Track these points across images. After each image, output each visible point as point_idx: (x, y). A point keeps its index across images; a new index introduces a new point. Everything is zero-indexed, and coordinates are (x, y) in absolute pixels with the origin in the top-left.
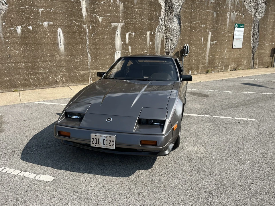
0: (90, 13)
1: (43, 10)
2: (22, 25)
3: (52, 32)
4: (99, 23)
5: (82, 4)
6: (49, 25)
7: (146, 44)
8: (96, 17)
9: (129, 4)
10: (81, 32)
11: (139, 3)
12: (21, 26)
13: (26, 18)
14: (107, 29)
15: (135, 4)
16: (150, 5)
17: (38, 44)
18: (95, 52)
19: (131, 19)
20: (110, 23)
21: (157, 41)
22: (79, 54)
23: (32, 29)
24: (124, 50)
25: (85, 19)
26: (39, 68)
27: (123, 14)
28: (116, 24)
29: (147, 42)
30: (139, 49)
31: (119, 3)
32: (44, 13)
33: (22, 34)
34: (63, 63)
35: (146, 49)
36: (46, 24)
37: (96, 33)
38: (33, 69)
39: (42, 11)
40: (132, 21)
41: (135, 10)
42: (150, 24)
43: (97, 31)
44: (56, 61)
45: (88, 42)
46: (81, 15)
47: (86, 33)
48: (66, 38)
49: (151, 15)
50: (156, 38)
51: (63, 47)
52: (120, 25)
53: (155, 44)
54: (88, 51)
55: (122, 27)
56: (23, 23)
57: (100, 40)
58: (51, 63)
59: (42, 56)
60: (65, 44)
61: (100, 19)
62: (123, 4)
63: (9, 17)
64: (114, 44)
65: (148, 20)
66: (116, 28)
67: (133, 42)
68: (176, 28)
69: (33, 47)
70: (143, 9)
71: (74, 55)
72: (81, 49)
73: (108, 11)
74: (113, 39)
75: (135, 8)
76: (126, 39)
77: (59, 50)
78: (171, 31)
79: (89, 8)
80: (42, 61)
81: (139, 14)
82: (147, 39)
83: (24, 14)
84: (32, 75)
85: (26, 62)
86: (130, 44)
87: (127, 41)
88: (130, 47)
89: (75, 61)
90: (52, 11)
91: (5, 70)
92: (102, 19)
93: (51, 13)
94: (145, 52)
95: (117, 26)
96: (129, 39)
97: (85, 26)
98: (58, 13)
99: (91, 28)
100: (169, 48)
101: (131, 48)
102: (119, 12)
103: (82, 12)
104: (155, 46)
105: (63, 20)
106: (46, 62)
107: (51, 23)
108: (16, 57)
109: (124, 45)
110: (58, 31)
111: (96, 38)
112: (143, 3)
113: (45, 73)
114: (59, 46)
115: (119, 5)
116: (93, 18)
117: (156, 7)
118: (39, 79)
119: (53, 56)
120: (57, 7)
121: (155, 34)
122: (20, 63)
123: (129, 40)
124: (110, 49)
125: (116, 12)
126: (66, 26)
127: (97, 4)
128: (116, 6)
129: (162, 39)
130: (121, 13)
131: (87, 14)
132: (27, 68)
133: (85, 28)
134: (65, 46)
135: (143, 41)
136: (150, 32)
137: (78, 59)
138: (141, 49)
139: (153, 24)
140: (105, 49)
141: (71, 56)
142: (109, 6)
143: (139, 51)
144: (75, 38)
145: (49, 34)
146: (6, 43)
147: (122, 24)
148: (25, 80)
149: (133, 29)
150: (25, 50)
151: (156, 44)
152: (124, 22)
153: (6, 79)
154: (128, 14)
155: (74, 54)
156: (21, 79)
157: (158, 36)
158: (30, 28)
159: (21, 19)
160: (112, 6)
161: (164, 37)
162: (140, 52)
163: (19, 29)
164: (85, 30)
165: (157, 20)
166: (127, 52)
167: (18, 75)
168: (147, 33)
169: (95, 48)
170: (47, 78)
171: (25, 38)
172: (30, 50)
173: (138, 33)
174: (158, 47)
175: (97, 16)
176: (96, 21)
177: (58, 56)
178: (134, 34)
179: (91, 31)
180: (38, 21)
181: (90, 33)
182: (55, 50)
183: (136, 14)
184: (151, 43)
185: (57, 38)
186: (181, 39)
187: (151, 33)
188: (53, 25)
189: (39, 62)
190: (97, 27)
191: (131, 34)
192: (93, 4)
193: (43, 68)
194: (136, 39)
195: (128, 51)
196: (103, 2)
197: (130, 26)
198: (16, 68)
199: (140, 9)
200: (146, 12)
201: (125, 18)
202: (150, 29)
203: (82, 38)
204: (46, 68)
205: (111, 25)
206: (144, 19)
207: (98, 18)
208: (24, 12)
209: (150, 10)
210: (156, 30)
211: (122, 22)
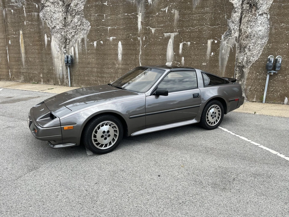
0: (145, 26)
1: (110, 27)
2: (97, 40)
3: (115, 45)
4: (152, 35)
5: (138, 18)
6: (113, 39)
7: (205, 55)
8: (149, 28)
9: (186, 11)
10: (136, 43)
11: (198, 8)
12: (96, 42)
13: (100, 35)
14: (159, 40)
15: (194, 9)
16: (215, 7)
17: (105, 54)
18: (146, 63)
19: (187, 26)
20: (162, 33)
21: (223, 51)
22: (132, 63)
23: (102, 43)
24: (176, 61)
25: (140, 32)
26: (104, 73)
27: (177, 23)
28: (169, 33)
29: (206, 53)
30: (196, 61)
31: (174, 11)
32: (111, 30)
33: (97, 47)
34: (120, 71)
35: (205, 61)
36: (111, 38)
37: (149, 44)
38: (101, 73)
39: (110, 29)
40: (187, 29)
41: (193, 16)
42: (213, 30)
43: (149, 42)
44: (115, 69)
45: (140, 53)
46: (137, 29)
47: (139, 45)
48: (123, 49)
49: (215, 20)
50: (220, 47)
51: (121, 57)
52: (173, 35)
53: (218, 55)
54: (140, 61)
55: (175, 37)
56: (98, 39)
57: (152, 51)
58: (112, 70)
59: (107, 64)
60: (123, 55)
61: (153, 30)
62: (179, 12)
63: (91, 35)
64: (165, 55)
65: (210, 25)
66: (169, 37)
67: (187, 52)
68: (260, 33)
69: (102, 57)
70: (204, 13)
71: (128, 65)
72: (135, 59)
73: (162, 22)
74: (165, 49)
75: (193, 14)
76: (179, 49)
77: (118, 59)
78: (250, 38)
79: (144, 21)
80: (107, 68)
81: (198, 20)
82: (207, 49)
83: (99, 32)
84: (100, 78)
85: (97, 68)
86: (183, 55)
87: (180, 51)
88: (183, 58)
89: (128, 69)
90: (116, 28)
91: (86, 72)
92: (155, 30)
93: (116, 29)
94: (204, 64)
95: (170, 36)
96: (183, 49)
97: (139, 38)
98: (120, 29)
99: (144, 39)
100: (245, 61)
101: (184, 60)
102: (173, 21)
103: (137, 26)
104: (220, 57)
105: (123, 34)
106: (109, 68)
107: (115, 37)
108: (93, 63)
109: (177, 56)
110: (119, 44)
111: (148, 49)
112: (205, 7)
113: (108, 77)
114: (118, 56)
115: (174, 14)
116: (147, 30)
117: (223, 8)
118: (103, 82)
119: (114, 64)
120: (120, 25)
121: (219, 42)
122: (94, 68)
123: (182, 51)
124: (160, 60)
125: (170, 22)
126: (125, 39)
127: (152, 17)
128: (171, 15)
129: (231, 49)
130: (175, 22)
131: (142, 27)
132: (97, 72)
133: (139, 40)
134: (122, 56)
135: (201, 51)
136: (212, 40)
137: (131, 68)
138: (197, 61)
139: (218, 30)
140: (156, 60)
141: (126, 65)
142: (162, 17)
143: (194, 63)
144: (130, 49)
145: (113, 47)
146: (88, 53)
147: (176, 34)
148: (96, 81)
149: (188, 38)
150: (98, 59)
151: (220, 55)
152: (179, 31)
153: (86, 78)
154: (183, 21)
155: (128, 63)
156: (94, 80)
157: (225, 45)
158: (102, 42)
159: (97, 36)
160: (167, 16)
161: (235, 45)
162: (196, 65)
163: (95, 43)
164: (140, 42)
165: (225, 24)
166: (179, 63)
167: (93, 76)
168: (207, 42)
169: (146, 59)
170: (109, 81)
171: (98, 50)
172: (100, 59)
173: (195, 43)
174: (223, 59)
175: (151, 28)
176: (149, 33)
177: (117, 64)
178: (189, 43)
179: (144, 43)
180: (107, 37)
181: (143, 45)
182: (116, 60)
183: (195, 20)
184: (212, 54)
185: (117, 50)
186: (268, 48)
187: (214, 41)
188: (116, 39)
189: (104, 69)
190: (149, 38)
191: (186, 44)
192: (148, 17)
193: (107, 73)
194: (192, 49)
195: (181, 63)
196: (157, 14)
197: (185, 35)
198: (92, 72)
199: (200, 14)
200: (208, 17)
201: (180, 27)
202: (212, 37)
203: (136, 50)
204: (108, 73)
205: (164, 35)
206: (204, 25)
207: (151, 29)
208: (99, 30)
209: (215, 13)
210: (222, 38)
211: (176, 32)
